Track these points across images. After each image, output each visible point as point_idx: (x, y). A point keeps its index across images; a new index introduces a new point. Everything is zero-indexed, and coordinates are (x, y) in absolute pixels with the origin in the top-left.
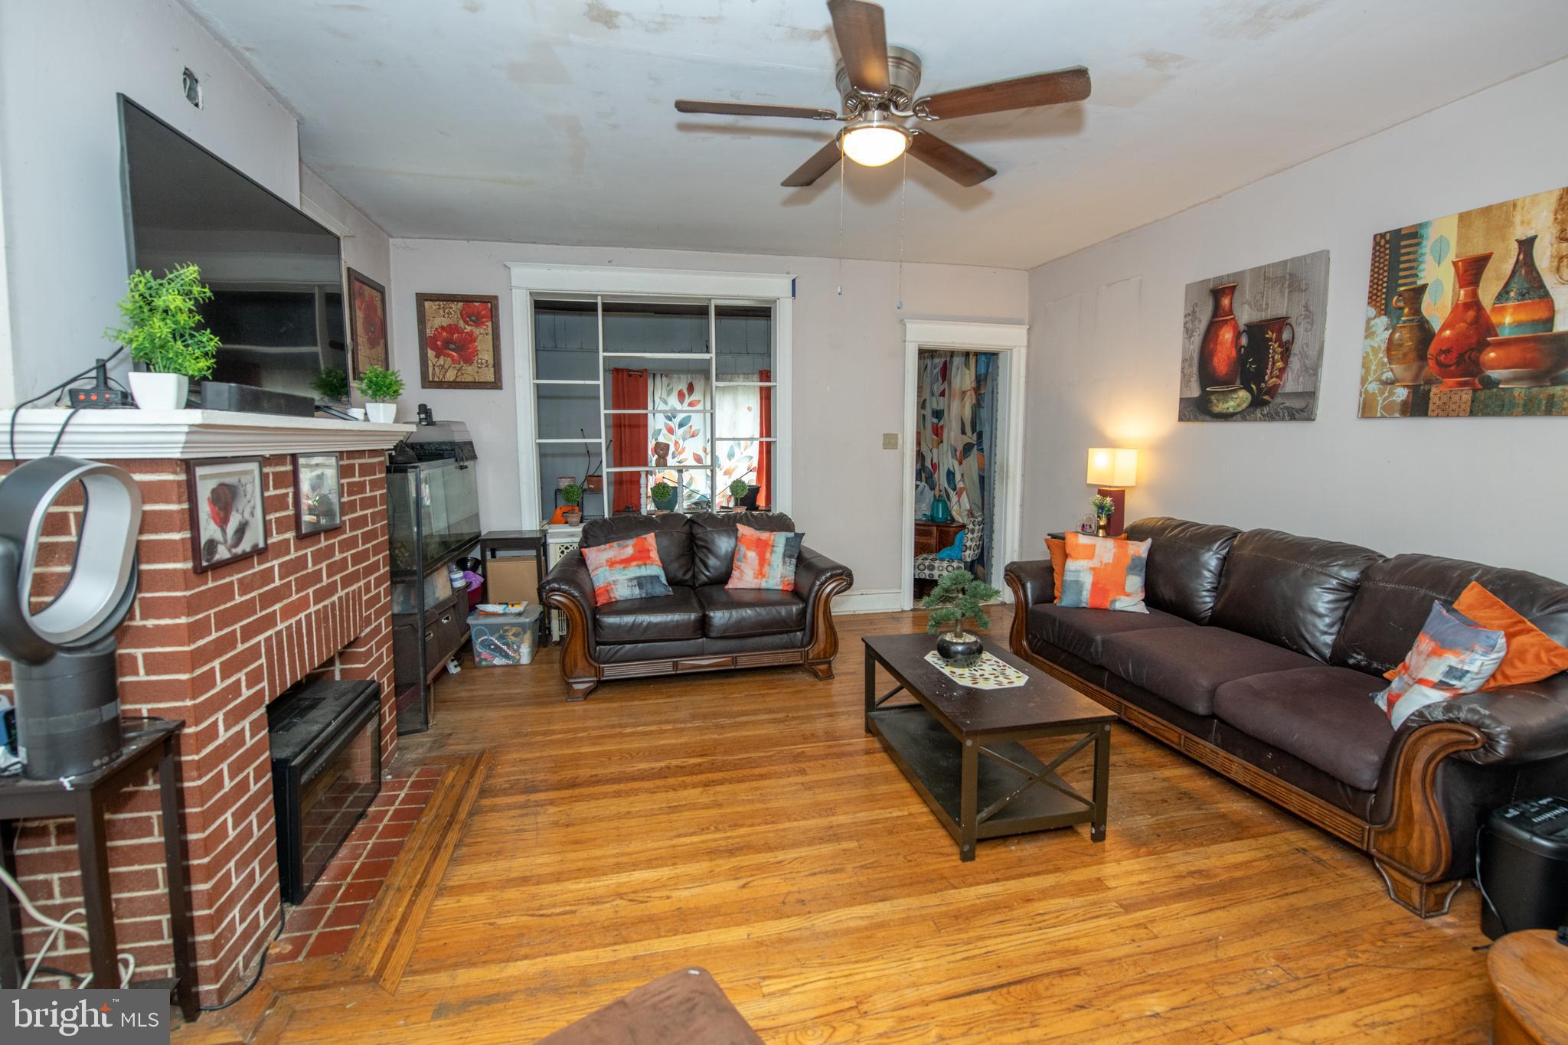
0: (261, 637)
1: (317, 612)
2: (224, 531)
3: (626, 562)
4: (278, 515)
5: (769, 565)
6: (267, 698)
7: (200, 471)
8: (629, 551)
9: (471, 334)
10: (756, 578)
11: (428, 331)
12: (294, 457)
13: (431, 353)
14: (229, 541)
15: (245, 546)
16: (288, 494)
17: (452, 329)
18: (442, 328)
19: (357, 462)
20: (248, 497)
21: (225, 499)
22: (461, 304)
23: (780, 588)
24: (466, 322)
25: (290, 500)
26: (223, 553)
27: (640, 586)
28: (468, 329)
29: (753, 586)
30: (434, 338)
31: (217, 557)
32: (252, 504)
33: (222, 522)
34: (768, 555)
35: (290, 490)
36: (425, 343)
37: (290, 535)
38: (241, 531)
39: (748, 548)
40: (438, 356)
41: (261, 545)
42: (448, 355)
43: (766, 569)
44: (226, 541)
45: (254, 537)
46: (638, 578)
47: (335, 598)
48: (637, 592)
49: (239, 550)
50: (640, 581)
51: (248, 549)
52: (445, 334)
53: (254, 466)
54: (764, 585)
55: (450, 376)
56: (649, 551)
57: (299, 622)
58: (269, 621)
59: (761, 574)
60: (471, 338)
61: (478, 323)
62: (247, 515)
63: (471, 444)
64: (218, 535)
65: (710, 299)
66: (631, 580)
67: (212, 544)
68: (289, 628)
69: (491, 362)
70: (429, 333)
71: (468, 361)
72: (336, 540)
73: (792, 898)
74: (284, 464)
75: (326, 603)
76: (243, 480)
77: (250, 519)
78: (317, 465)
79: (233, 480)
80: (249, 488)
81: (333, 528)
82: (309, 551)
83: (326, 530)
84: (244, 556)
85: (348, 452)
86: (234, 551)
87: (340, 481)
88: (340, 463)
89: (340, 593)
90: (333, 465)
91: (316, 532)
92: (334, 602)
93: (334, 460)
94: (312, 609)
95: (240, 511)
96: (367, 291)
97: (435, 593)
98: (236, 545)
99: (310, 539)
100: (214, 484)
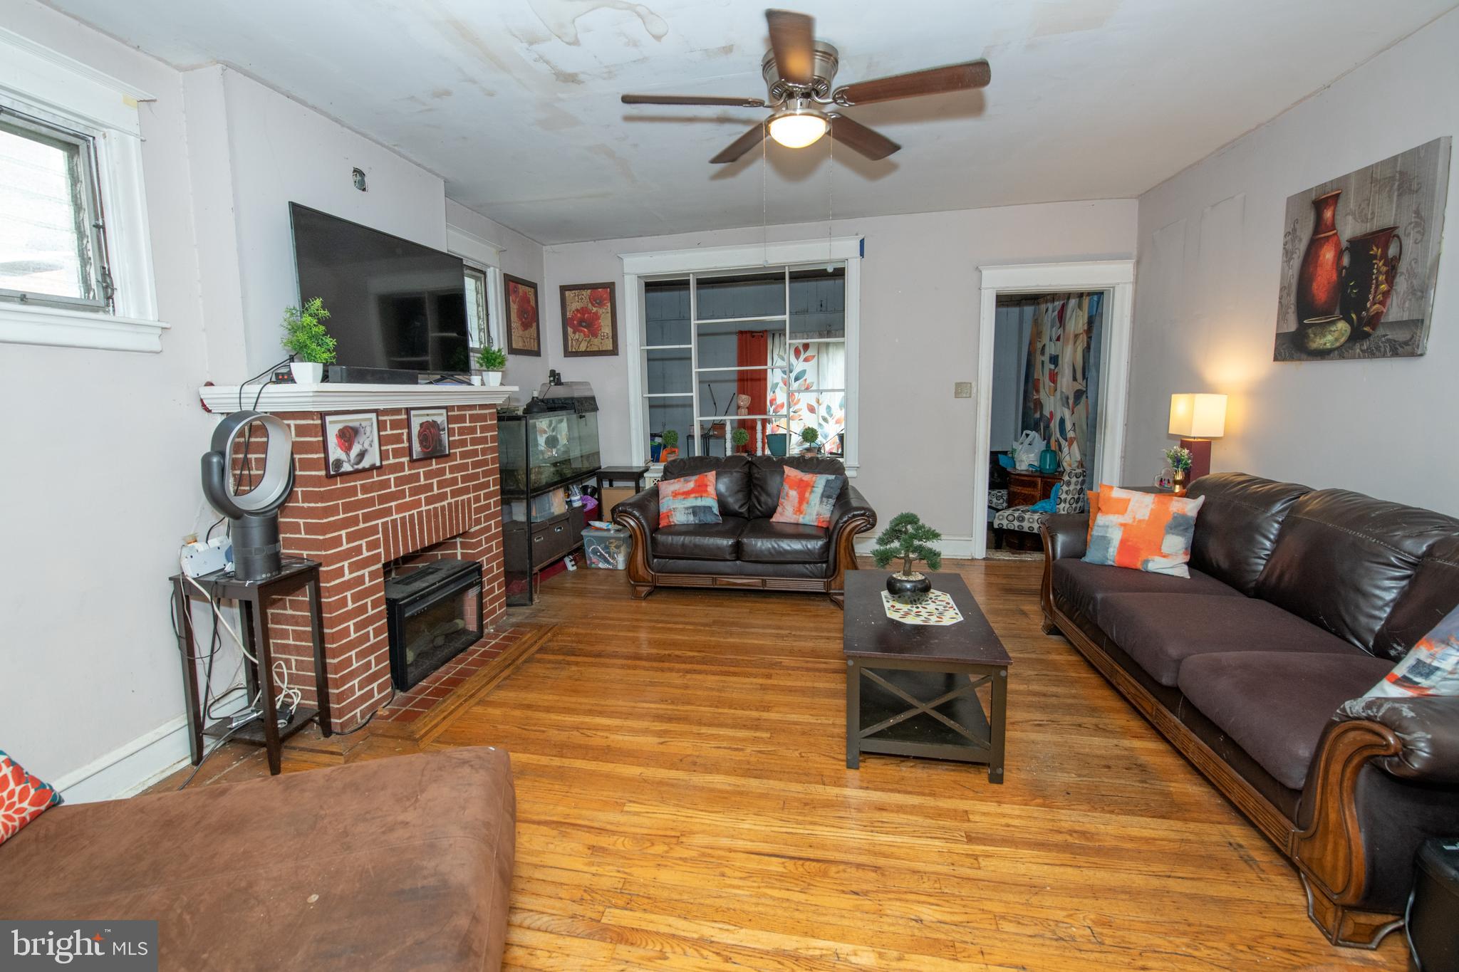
0: (380, 521)
1: (428, 511)
2: (348, 455)
3: (686, 494)
4: (394, 446)
5: (807, 503)
6: (383, 559)
7: (328, 419)
8: (691, 485)
9: (596, 314)
10: (795, 514)
11: (568, 313)
12: (408, 410)
13: (570, 330)
14: (352, 461)
15: (366, 463)
16: (403, 433)
17: (583, 311)
18: (577, 310)
19: (468, 413)
20: (368, 434)
21: (348, 436)
22: (589, 291)
23: (816, 524)
24: (593, 305)
25: (405, 437)
26: (347, 467)
27: (695, 514)
28: (595, 309)
29: (792, 521)
30: (572, 319)
31: (343, 470)
32: (370, 439)
33: (347, 449)
34: (807, 495)
35: (405, 431)
36: (566, 322)
37: (405, 460)
38: (362, 455)
39: (791, 488)
40: (574, 333)
41: (378, 464)
42: (582, 331)
43: (805, 506)
44: (349, 461)
45: (373, 458)
46: (694, 508)
47: (445, 503)
48: (691, 519)
49: (360, 466)
50: (695, 510)
51: (367, 466)
52: (579, 315)
53: (373, 416)
54: (801, 521)
55: (583, 348)
56: (706, 486)
57: (412, 516)
58: (388, 512)
59: (799, 511)
60: (596, 317)
61: (601, 305)
62: (366, 446)
63: (593, 399)
64: (343, 456)
65: (784, 267)
66: (687, 508)
67: (338, 463)
68: (403, 519)
69: (610, 335)
70: (569, 315)
71: (595, 335)
72: (447, 465)
73: (690, 759)
74: (401, 414)
75: (436, 505)
76: (364, 424)
77: (369, 448)
78: (428, 415)
79: (355, 424)
80: (368, 429)
81: (442, 457)
82: (421, 471)
83: (436, 457)
84: (364, 470)
85: (458, 406)
86: (356, 467)
87: (450, 426)
88: (449, 414)
89: (450, 500)
90: (442, 414)
91: (426, 459)
92: (444, 506)
93: (444, 411)
94: (424, 508)
95: (361, 442)
96: (521, 288)
97: (550, 509)
98: (358, 463)
99: (422, 463)
100: (340, 426)
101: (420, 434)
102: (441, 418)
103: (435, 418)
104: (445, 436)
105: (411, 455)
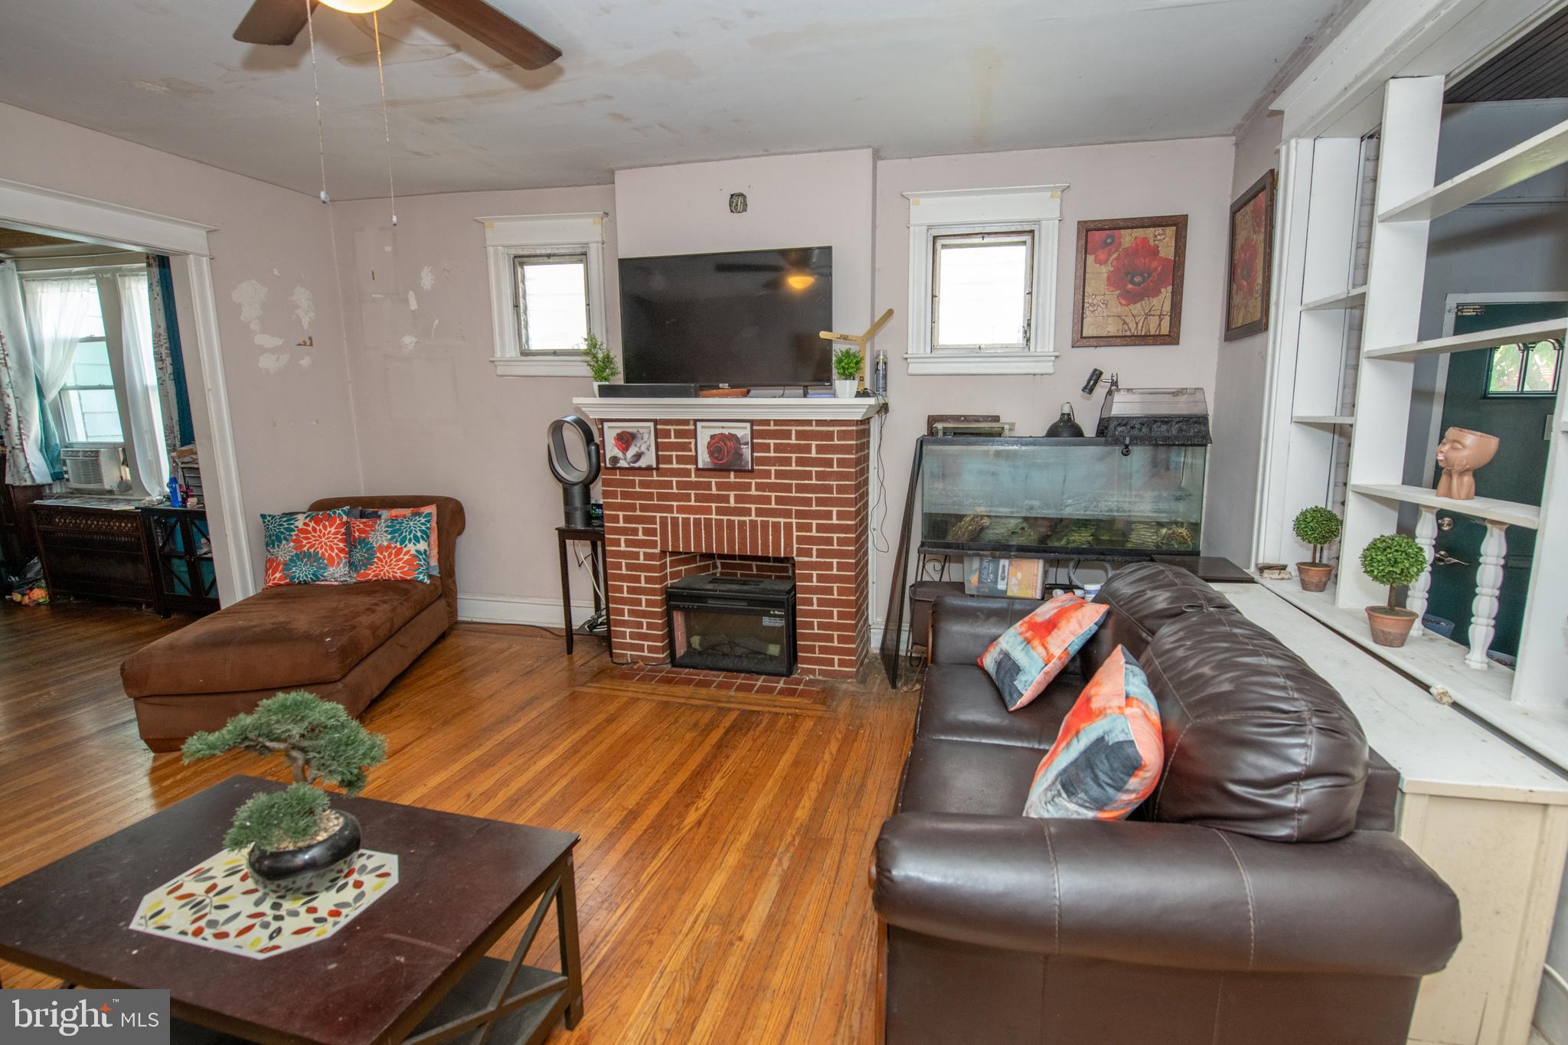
0: (658, 515)
1: (719, 522)
2: (625, 454)
4: (679, 453)
6: (659, 547)
7: (606, 425)
9: (1255, 246)
11: (1235, 257)
12: (695, 421)
13: (1234, 288)
14: (628, 460)
15: (642, 464)
16: (690, 443)
17: (1247, 245)
19: (794, 429)
20: (645, 439)
21: (626, 440)
22: (1252, 202)
25: (693, 446)
26: (623, 464)
28: (1255, 239)
30: (1237, 268)
31: (619, 465)
32: (648, 444)
33: (625, 450)
35: (693, 441)
37: (691, 467)
38: (638, 456)
40: (1237, 293)
41: (654, 466)
44: (625, 459)
45: (650, 461)
47: (747, 519)
49: (636, 465)
51: (644, 466)
53: (651, 424)
55: (1242, 320)
57: (698, 520)
58: (667, 509)
60: (1255, 253)
61: (1259, 226)
62: (643, 449)
64: (620, 455)
67: (615, 459)
68: (687, 519)
70: (1235, 260)
71: (1250, 291)
74: (688, 425)
75: (732, 518)
76: (641, 431)
77: (646, 451)
78: (723, 427)
79: (634, 431)
80: (646, 436)
81: (741, 471)
82: (713, 481)
83: (736, 471)
84: (640, 468)
85: (775, 420)
86: (632, 465)
87: (755, 441)
88: (755, 428)
89: (753, 518)
90: (746, 428)
91: (719, 469)
92: (745, 522)
93: (748, 425)
94: (714, 516)
95: (638, 445)
96: (1128, 238)
97: (996, 582)
98: (634, 462)
99: (712, 473)
100: (619, 431)
101: (709, 445)
102: (743, 432)
103: (733, 432)
104: (746, 451)
105: (696, 463)
